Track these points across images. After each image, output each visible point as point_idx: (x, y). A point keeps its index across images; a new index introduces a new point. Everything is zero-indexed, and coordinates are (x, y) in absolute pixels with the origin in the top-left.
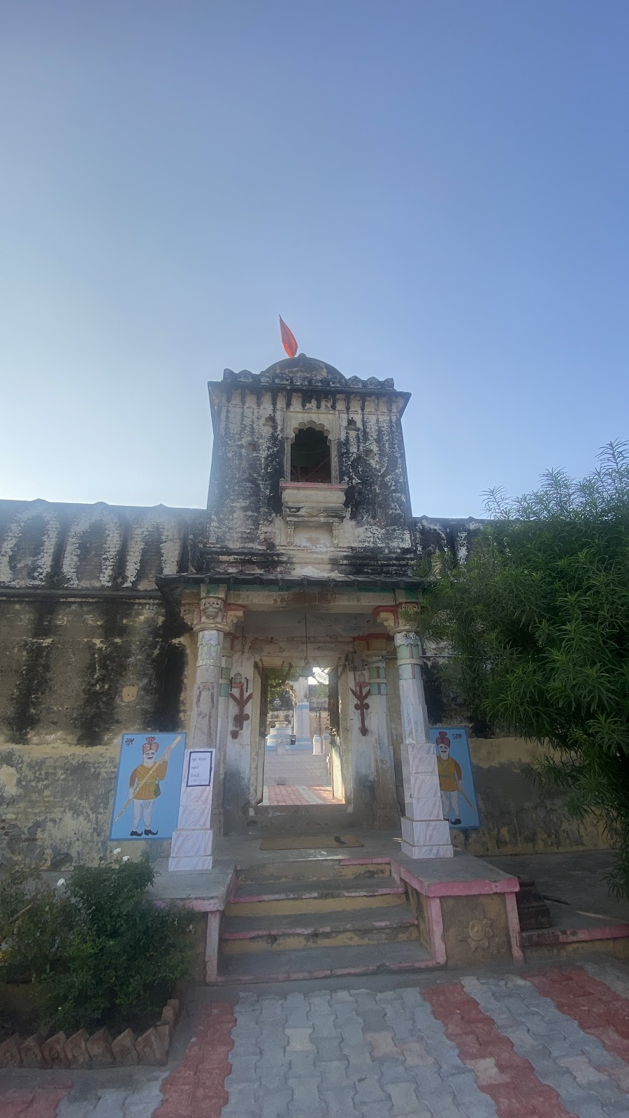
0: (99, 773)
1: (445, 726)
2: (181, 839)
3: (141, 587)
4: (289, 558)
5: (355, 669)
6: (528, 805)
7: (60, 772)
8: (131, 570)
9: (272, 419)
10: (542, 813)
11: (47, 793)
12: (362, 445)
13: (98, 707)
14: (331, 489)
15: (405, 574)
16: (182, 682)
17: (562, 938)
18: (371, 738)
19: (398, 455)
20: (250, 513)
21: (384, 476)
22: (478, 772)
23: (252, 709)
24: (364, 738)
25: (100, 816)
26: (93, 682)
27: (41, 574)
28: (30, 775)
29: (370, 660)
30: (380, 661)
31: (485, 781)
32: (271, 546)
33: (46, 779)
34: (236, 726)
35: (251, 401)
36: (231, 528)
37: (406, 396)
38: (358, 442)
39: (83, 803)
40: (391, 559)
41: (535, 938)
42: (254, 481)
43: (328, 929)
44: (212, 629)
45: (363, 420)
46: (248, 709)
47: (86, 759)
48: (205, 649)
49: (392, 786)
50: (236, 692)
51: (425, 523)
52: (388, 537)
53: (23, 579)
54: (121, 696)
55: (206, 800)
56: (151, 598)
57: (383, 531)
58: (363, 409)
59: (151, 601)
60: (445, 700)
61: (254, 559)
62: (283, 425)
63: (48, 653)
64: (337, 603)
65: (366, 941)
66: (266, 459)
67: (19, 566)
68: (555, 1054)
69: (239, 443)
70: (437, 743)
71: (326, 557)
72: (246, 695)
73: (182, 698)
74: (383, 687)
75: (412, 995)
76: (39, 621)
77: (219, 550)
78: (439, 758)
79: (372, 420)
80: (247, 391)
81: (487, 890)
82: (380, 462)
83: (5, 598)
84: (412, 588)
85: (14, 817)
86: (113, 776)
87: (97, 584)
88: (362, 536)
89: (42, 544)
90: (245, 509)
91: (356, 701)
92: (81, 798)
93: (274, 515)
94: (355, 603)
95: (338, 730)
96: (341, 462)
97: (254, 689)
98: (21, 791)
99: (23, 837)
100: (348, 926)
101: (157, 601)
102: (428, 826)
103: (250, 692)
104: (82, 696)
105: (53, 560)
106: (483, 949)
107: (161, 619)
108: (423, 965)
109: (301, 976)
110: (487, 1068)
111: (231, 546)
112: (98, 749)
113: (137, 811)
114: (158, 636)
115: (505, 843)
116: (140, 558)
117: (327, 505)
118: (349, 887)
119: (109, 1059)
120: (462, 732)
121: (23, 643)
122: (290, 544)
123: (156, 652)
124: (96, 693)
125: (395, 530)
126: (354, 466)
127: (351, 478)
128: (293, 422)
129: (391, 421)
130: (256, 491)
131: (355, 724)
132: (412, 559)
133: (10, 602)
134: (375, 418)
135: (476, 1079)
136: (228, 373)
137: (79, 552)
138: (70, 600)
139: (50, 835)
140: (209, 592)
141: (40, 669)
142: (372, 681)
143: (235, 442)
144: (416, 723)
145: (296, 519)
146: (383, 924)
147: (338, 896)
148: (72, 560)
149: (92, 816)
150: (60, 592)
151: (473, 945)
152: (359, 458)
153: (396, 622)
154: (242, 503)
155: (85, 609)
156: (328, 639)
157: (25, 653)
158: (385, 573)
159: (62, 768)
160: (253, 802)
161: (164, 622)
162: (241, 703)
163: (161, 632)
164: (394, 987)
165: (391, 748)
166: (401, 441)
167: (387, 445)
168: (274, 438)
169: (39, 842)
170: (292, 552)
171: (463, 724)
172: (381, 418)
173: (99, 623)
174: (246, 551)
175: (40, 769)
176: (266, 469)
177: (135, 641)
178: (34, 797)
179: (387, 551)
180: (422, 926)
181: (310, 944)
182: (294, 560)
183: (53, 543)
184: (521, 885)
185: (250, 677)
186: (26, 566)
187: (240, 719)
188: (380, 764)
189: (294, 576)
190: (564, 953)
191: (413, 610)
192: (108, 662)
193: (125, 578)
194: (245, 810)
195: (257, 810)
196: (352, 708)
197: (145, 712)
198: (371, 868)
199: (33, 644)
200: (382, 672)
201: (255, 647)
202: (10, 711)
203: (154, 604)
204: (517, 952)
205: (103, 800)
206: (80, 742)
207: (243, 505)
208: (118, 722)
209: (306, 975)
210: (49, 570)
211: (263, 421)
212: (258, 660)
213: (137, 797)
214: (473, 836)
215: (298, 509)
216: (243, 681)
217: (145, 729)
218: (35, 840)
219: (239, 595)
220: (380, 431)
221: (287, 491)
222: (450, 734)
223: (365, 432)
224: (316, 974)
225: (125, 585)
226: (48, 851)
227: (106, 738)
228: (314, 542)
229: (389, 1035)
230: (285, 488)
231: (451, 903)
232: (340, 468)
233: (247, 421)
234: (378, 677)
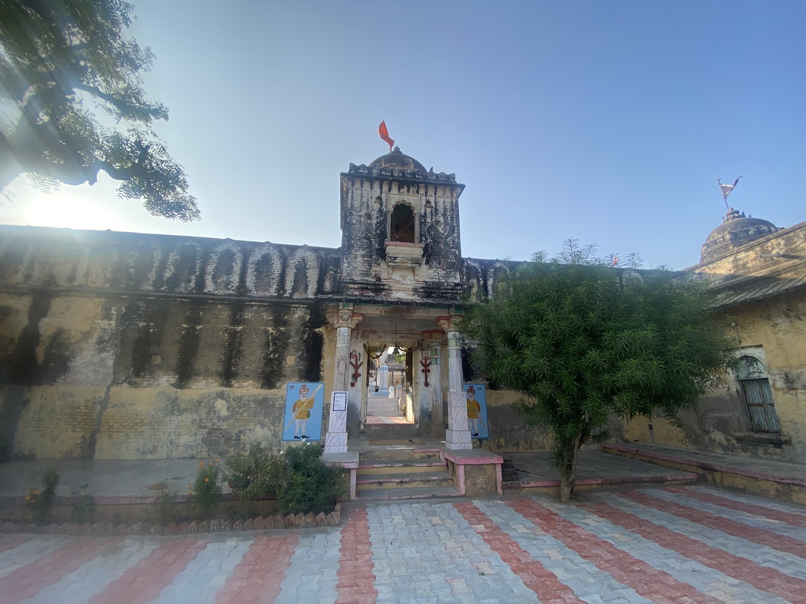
0: (275, 404)
1: (473, 382)
2: (331, 437)
3: (296, 296)
4: (389, 287)
5: (422, 350)
6: (516, 427)
7: (252, 404)
8: (289, 286)
9: (379, 198)
10: (523, 431)
11: (245, 414)
12: (434, 217)
13: (272, 367)
14: (415, 247)
15: (455, 299)
16: (321, 354)
17: (522, 485)
18: (430, 389)
19: (455, 225)
20: (366, 259)
21: (446, 238)
22: (489, 408)
23: (362, 370)
24: (427, 388)
25: (276, 428)
26: (269, 352)
27: (233, 287)
28: (235, 405)
29: (432, 345)
30: (438, 345)
31: (493, 414)
32: (379, 279)
33: (244, 407)
34: (354, 380)
35: (367, 185)
36: (355, 268)
37: (462, 187)
38: (432, 215)
39: (266, 420)
40: (448, 289)
41: (509, 485)
42: (368, 239)
43: (408, 480)
44: (345, 327)
45: (435, 201)
46: (360, 371)
47: (267, 396)
48: (341, 338)
49: (441, 414)
50: (353, 361)
51: (469, 262)
52: (447, 276)
53: (222, 289)
54: (286, 361)
55: (344, 418)
56: (301, 304)
57: (444, 272)
58: (435, 194)
59: (302, 306)
60: (474, 369)
61: (369, 287)
62: (386, 202)
63: (241, 335)
64: (416, 314)
65: (426, 486)
66: (376, 224)
67: (219, 281)
68: (510, 524)
69: (360, 214)
70: (468, 392)
71: (411, 287)
72: (359, 363)
73: (321, 363)
74: (438, 360)
75: (448, 506)
76: (234, 316)
77: (349, 281)
78: (468, 400)
79: (441, 201)
80: (364, 179)
81: (487, 462)
82: (445, 229)
83: (212, 301)
84: (459, 308)
85: (227, 427)
86: (283, 406)
87: (268, 294)
88: (432, 275)
89: (232, 267)
90: (363, 256)
91: (423, 368)
92: (264, 418)
93: (380, 260)
94: (426, 315)
95: (411, 384)
96: (421, 228)
97: (363, 359)
98: (230, 413)
99: (233, 438)
100: (418, 479)
101: (305, 306)
102: (460, 433)
103: (361, 361)
104: (263, 361)
105: (240, 278)
106: (484, 489)
107: (308, 317)
108: (454, 495)
109: (396, 498)
110: (481, 528)
111: (356, 279)
112: (273, 391)
113: (298, 425)
114: (307, 327)
115: (502, 446)
116: (293, 279)
117: (412, 256)
118: (418, 462)
119: (315, 524)
120: (483, 386)
121: (225, 329)
122: (389, 278)
123: (306, 336)
124: (271, 359)
125: (451, 272)
126: (429, 232)
127: (427, 239)
128: (393, 201)
129: (452, 202)
130: (370, 246)
131: (422, 380)
132: (460, 290)
133: (215, 304)
134: (442, 200)
135: (475, 530)
136: (353, 167)
137: (256, 273)
138: (252, 303)
139: (248, 437)
140: (344, 306)
141: (237, 344)
142: (432, 357)
143: (357, 213)
144: (457, 381)
145: (394, 264)
146: (435, 478)
147: (413, 466)
148: (251, 278)
149: (272, 428)
150: (246, 298)
151: (479, 486)
152: (432, 226)
153: (449, 326)
154: (362, 252)
155: (261, 309)
156: (408, 332)
157: (226, 335)
158: (445, 297)
159: (253, 401)
160: (363, 422)
161: (310, 318)
162: (356, 367)
163: (308, 324)
164: (440, 503)
165: (442, 394)
166: (458, 216)
167: (449, 218)
168: (380, 211)
169: (242, 441)
170: (391, 284)
171: (483, 382)
172: (447, 200)
173: (271, 318)
174: (364, 282)
175: (240, 401)
176: (376, 231)
177: (293, 329)
178: (238, 417)
179: (446, 284)
180: (454, 479)
181: (399, 486)
182: (392, 288)
183: (239, 267)
184: (504, 461)
185: (362, 353)
186: (223, 281)
187: (356, 376)
188: (435, 402)
189: (392, 298)
190: (522, 492)
191: (458, 320)
192: (277, 342)
193: (285, 291)
194: (358, 426)
195: (365, 426)
196: (420, 372)
197: (300, 370)
198: (430, 454)
199: (231, 329)
200: (438, 352)
201: (364, 335)
202: (220, 368)
203: (303, 308)
204: (500, 490)
205: (278, 419)
206: (263, 387)
207: (362, 253)
208: (284, 376)
209: (398, 498)
210: (238, 284)
211: (374, 199)
212: (366, 342)
213: (297, 417)
214: (484, 442)
215: (396, 258)
216: (358, 354)
217: (301, 380)
218: (240, 440)
219: (360, 308)
220: (445, 209)
221: (389, 247)
222: (475, 387)
223: (436, 209)
224: (403, 498)
225: (285, 295)
226: (248, 446)
227: (278, 385)
228: (404, 277)
229: (438, 518)
230: (388, 245)
231: (469, 467)
232: (421, 232)
233: (365, 200)
234: (436, 354)
